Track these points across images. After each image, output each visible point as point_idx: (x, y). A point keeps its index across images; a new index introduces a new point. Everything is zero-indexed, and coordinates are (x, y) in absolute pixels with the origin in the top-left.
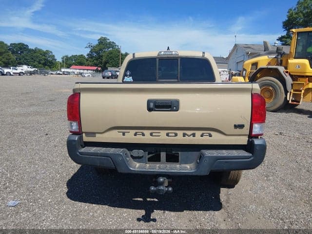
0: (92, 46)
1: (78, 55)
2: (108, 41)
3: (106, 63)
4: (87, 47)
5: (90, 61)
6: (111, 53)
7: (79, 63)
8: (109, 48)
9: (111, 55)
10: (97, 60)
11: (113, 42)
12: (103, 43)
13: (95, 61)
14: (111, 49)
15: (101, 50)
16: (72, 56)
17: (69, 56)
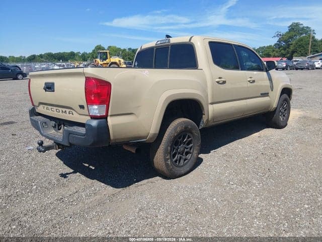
0: (280, 35)
1: (266, 46)
2: (301, 26)
3: (293, 52)
4: (274, 37)
5: (277, 52)
6: (301, 40)
7: (266, 54)
8: (302, 34)
9: (301, 42)
10: (285, 49)
11: (307, 27)
12: (295, 29)
13: (283, 51)
14: (304, 35)
15: (291, 38)
16: (260, 47)
17: (256, 49)
